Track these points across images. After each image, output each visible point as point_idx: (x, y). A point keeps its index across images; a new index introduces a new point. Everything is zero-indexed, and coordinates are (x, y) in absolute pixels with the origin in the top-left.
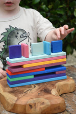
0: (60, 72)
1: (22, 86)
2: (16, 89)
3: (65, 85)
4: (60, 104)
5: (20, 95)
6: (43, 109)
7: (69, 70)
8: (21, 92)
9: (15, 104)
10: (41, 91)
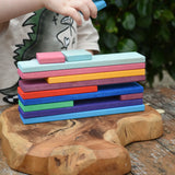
0: (130, 97)
1: (48, 122)
2: (34, 127)
3: (138, 123)
4: (117, 158)
5: (39, 140)
6: (81, 168)
7: (162, 96)
8: (44, 133)
9: (27, 156)
10: (84, 132)
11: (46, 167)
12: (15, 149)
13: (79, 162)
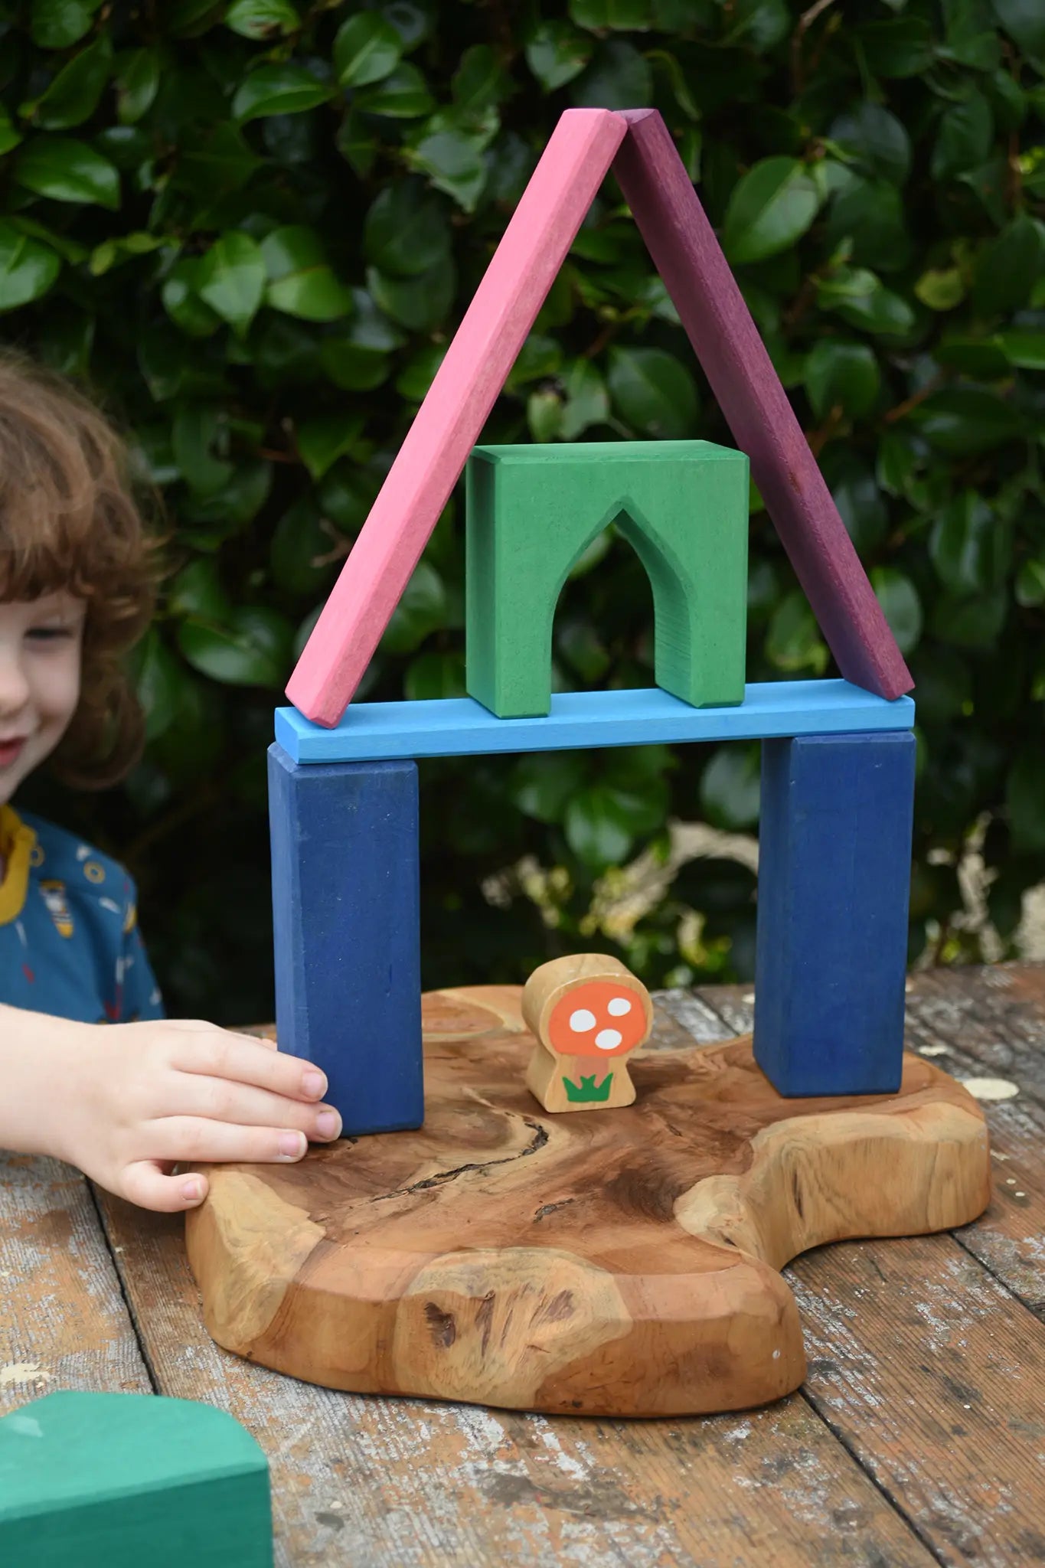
6: (555, 1361)
7: (1011, 1011)
8: (386, 1183)
9: (294, 1290)
10: (582, 1185)
11: (384, 1345)
13: (549, 1332)
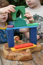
9: (8, 55)
11: (12, 58)
12: (5, 54)
13: (20, 57)
